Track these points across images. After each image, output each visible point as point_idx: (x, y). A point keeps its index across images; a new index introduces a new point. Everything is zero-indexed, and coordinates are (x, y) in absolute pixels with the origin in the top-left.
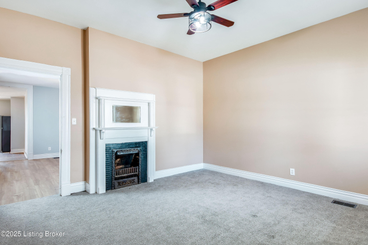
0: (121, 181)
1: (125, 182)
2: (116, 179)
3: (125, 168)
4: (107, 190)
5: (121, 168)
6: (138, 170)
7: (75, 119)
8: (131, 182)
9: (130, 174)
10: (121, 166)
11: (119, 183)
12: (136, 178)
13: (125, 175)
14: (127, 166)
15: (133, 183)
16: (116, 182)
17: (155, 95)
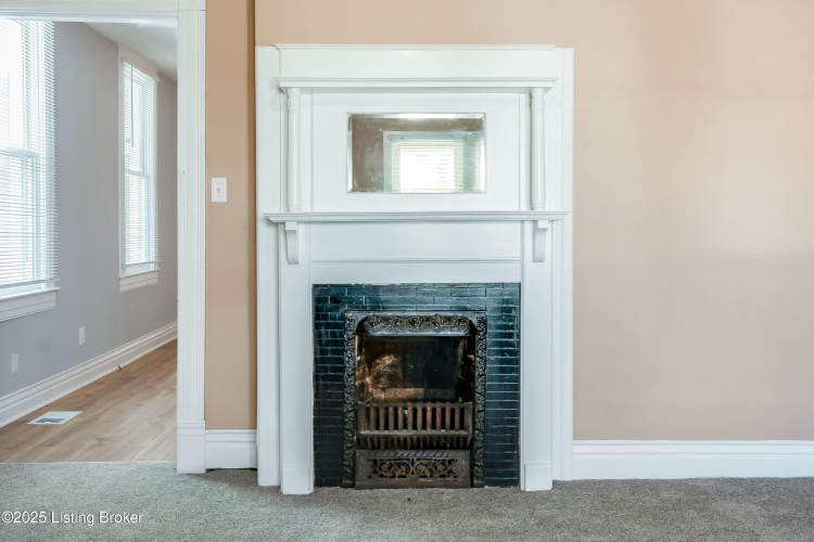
0: (383, 455)
1: (406, 464)
2: (362, 443)
3: (425, 400)
4: (319, 483)
5: (414, 400)
6: (468, 420)
7: (224, 181)
8: (433, 467)
9: (429, 432)
10: (410, 391)
11: (376, 465)
12: (461, 459)
13: (403, 433)
14: (439, 393)
15: (443, 476)
16: (363, 460)
17: (569, 53)
